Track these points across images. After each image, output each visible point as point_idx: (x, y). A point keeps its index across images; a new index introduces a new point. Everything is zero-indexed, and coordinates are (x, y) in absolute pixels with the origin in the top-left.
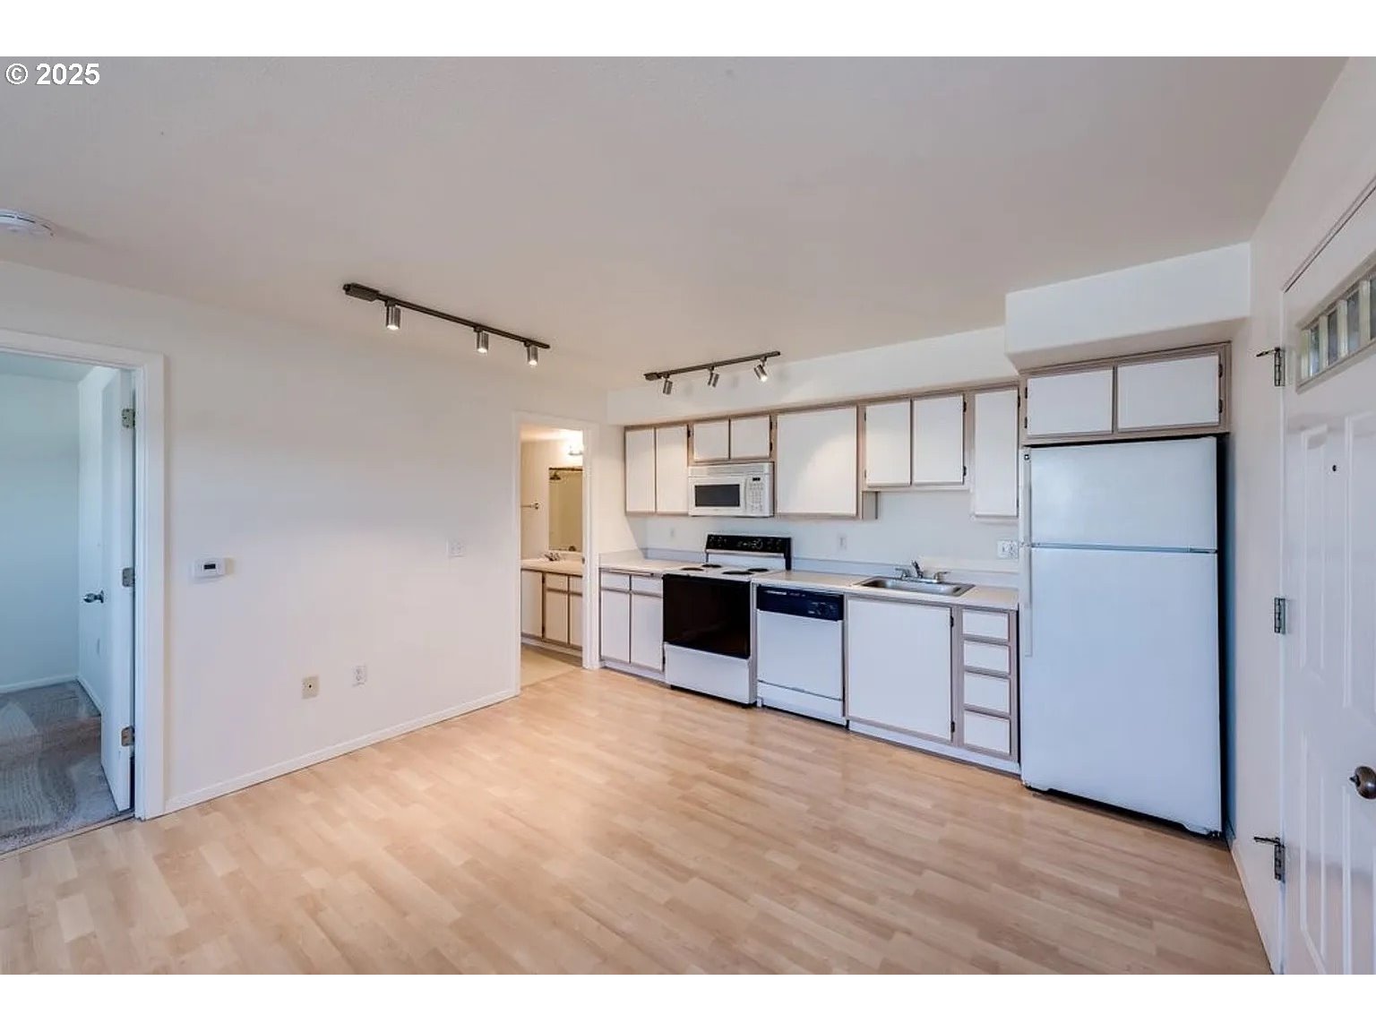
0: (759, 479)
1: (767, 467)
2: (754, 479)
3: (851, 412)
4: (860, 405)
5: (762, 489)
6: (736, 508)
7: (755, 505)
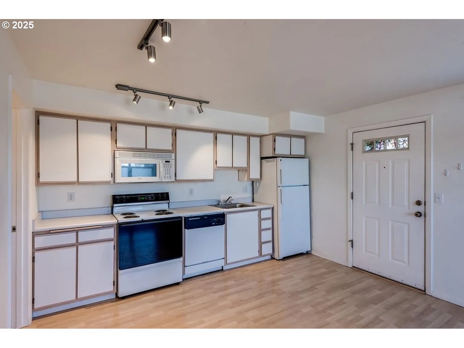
0: (169, 162)
1: (173, 155)
2: (166, 162)
3: (211, 135)
4: (216, 133)
5: (171, 167)
6: (155, 177)
7: (167, 176)
